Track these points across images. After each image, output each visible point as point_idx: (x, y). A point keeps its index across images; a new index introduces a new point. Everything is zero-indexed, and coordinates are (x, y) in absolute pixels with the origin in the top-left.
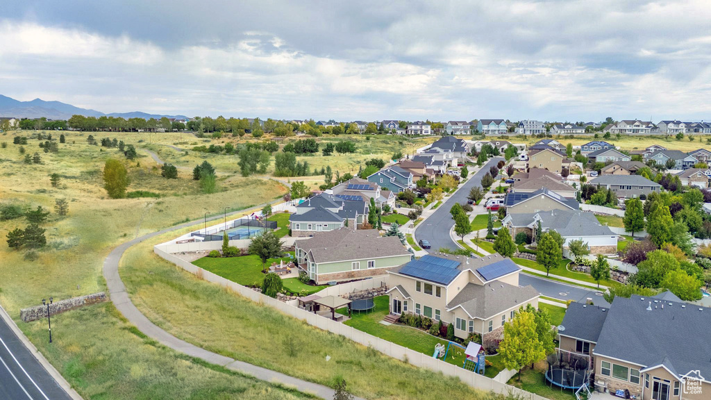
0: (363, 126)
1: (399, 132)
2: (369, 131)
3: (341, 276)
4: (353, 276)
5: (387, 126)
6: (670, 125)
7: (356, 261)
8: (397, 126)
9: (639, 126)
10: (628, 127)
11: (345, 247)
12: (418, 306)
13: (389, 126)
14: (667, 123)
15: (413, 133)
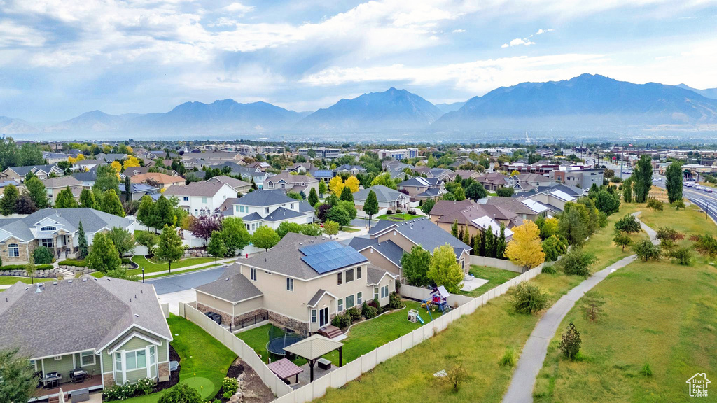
12: (340, 301)
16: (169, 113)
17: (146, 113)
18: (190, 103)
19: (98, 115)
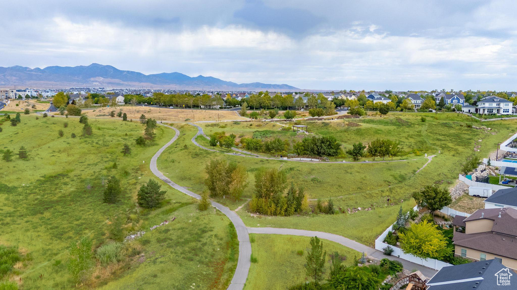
0: (419, 101)
1: (466, 110)
2: (425, 108)
5: (449, 101)
8: (461, 101)
13: (452, 101)
15: (486, 112)
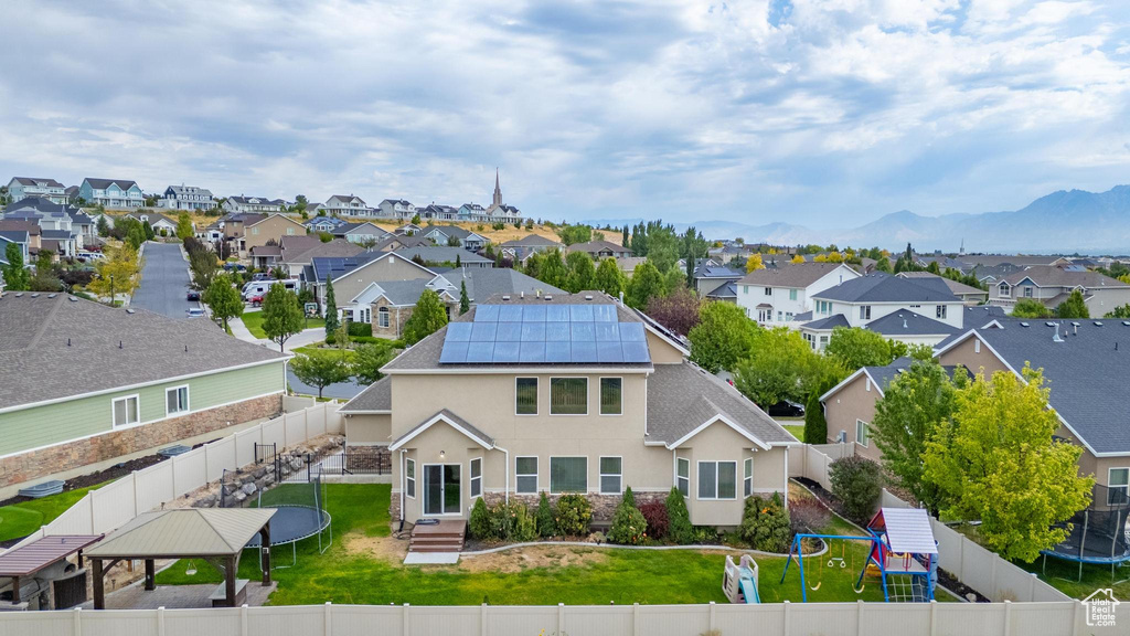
3: (75, 456)
4: (117, 451)
6: (396, 205)
7: (124, 392)
9: (357, 205)
10: (343, 206)
11: (66, 350)
12: (526, 465)
14: (393, 203)
16: (1021, 211)
17: (981, 213)
18: (1063, 193)
19: (906, 217)
